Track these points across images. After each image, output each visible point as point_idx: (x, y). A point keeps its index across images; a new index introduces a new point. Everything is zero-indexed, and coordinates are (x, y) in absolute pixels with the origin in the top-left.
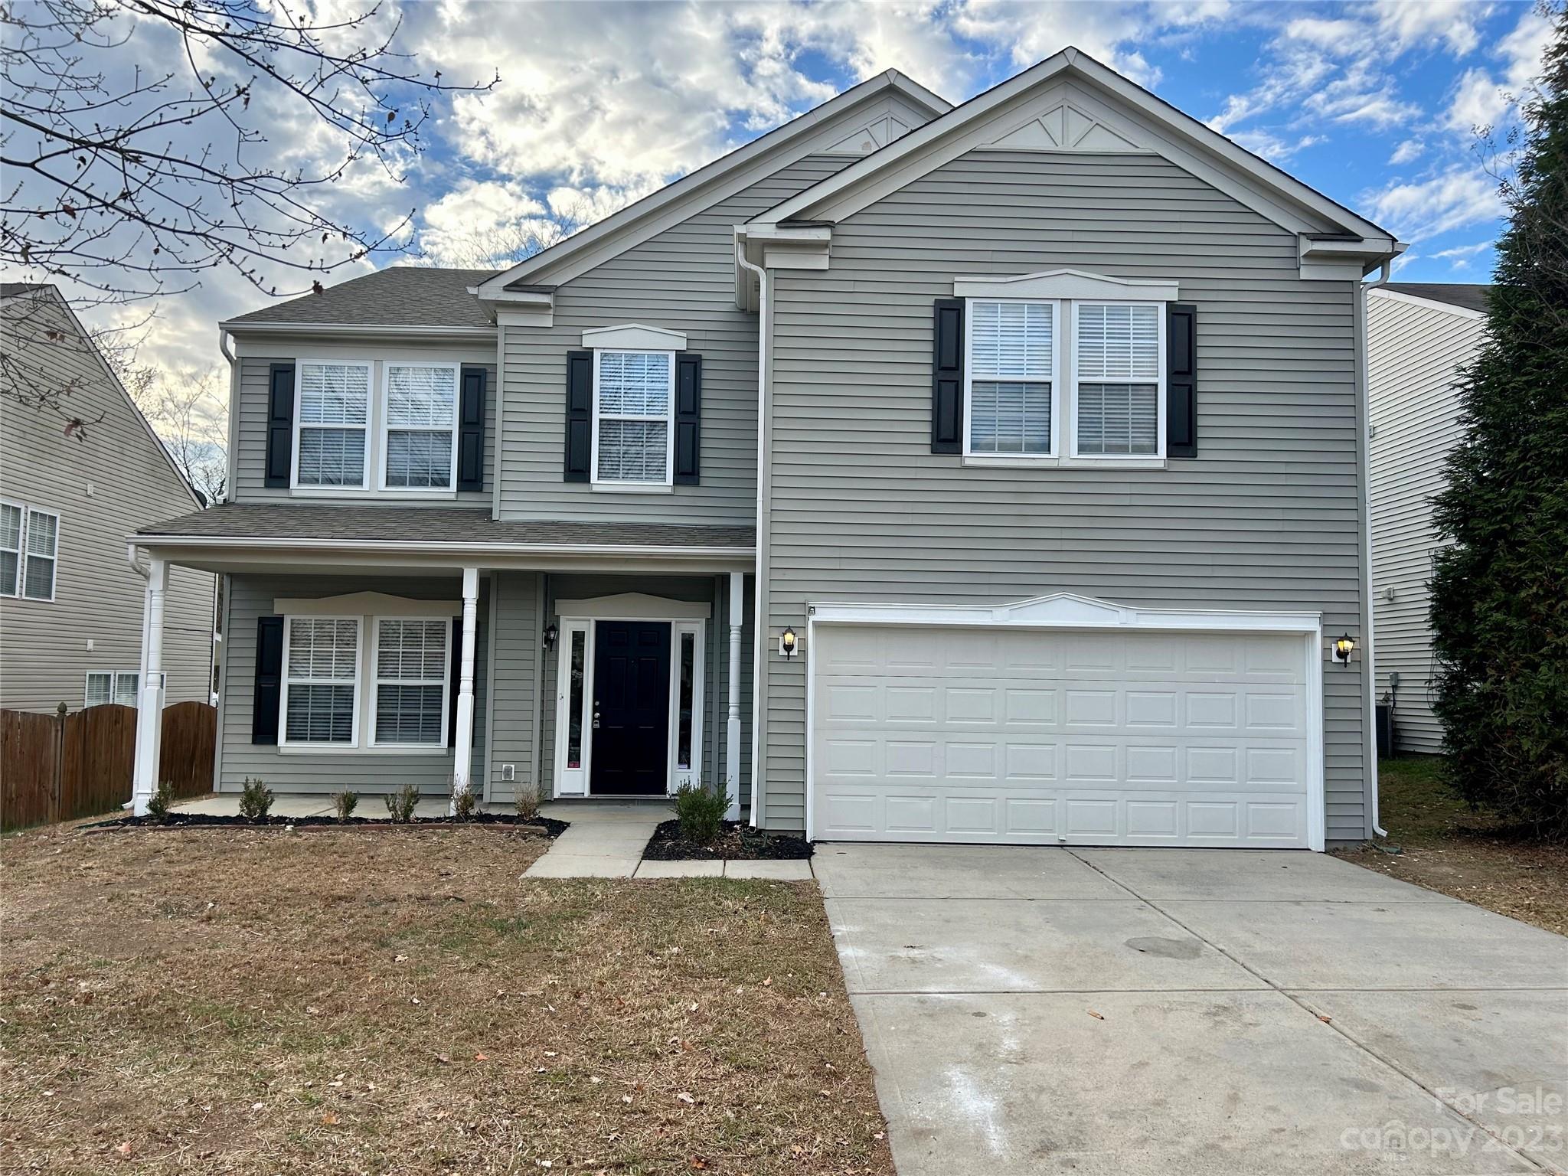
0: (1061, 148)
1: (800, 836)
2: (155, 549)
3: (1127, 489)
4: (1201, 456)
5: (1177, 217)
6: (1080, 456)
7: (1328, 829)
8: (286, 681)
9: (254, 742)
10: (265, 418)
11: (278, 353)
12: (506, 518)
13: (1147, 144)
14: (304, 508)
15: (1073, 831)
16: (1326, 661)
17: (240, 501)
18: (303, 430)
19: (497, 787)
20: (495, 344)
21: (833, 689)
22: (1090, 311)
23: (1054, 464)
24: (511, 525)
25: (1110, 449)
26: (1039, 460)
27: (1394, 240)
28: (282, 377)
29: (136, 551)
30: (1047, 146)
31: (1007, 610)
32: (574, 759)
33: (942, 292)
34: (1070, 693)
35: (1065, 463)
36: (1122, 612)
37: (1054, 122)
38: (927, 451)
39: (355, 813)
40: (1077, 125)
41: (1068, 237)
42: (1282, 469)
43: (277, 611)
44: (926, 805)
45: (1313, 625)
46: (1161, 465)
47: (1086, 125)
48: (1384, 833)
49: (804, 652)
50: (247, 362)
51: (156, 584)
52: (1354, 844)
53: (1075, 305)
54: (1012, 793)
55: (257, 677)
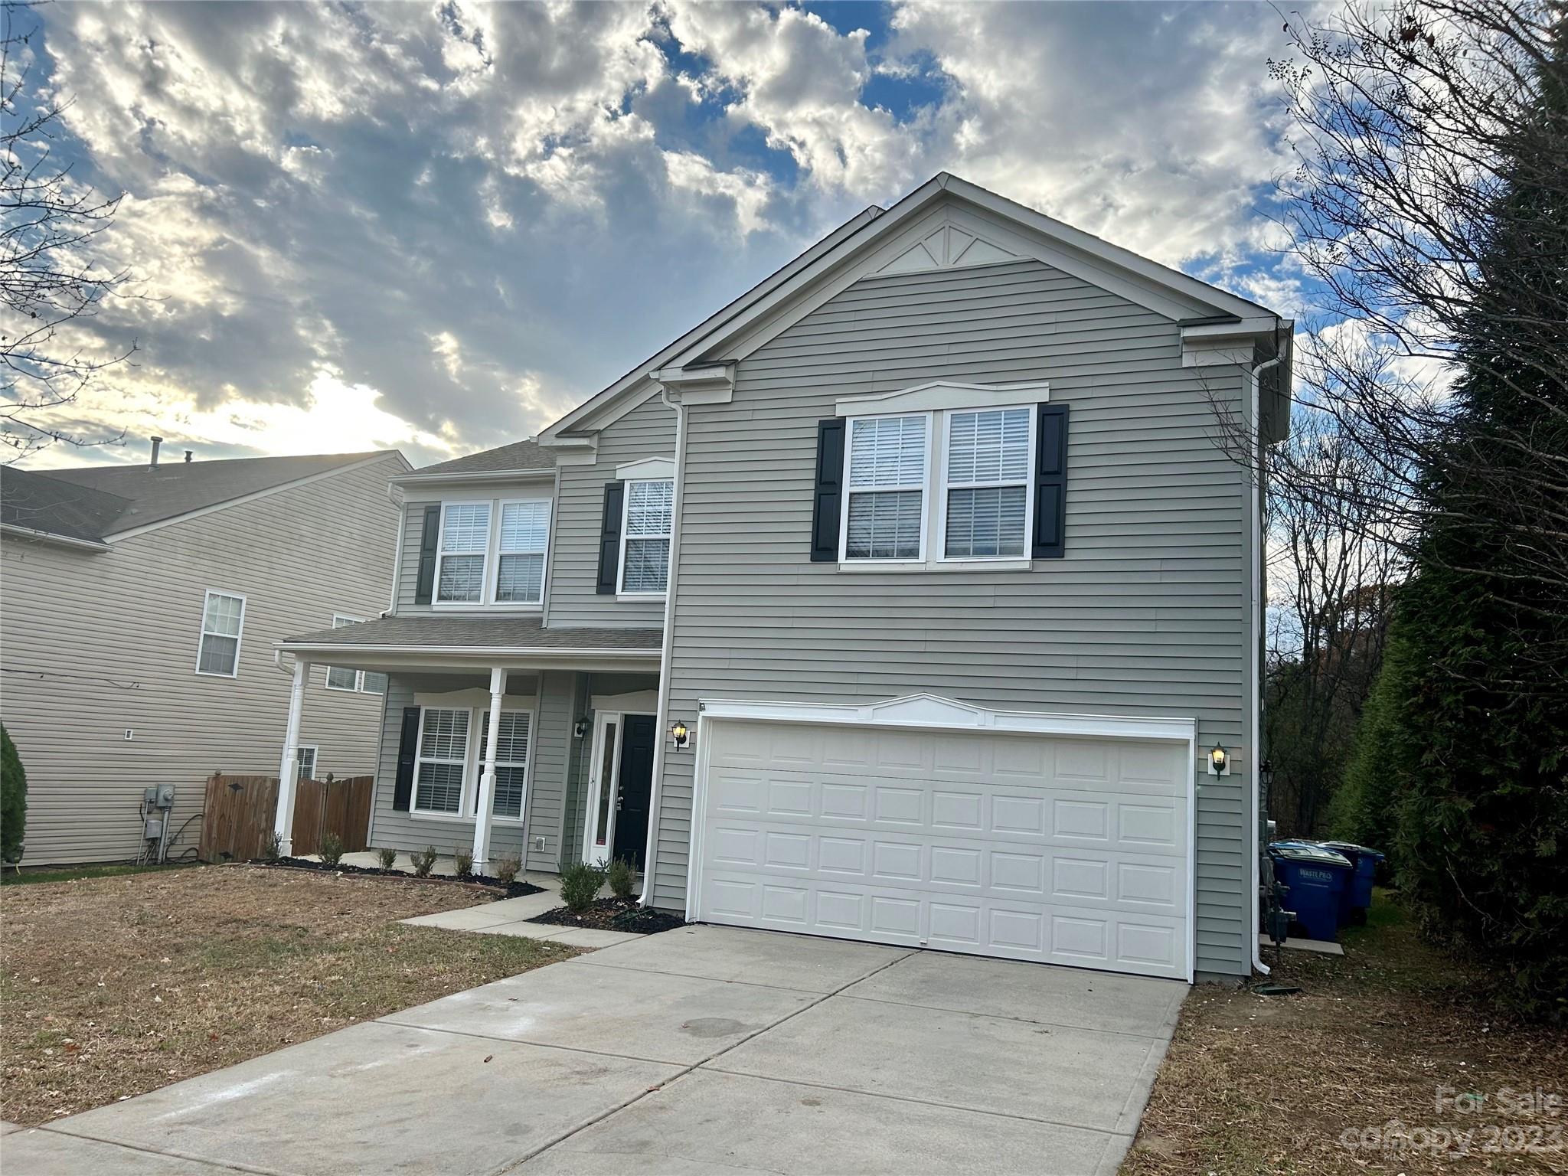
0: (942, 267)
1: (680, 915)
2: (300, 653)
3: (990, 591)
4: (1069, 556)
5: (1052, 318)
6: (947, 560)
7: (1198, 959)
8: (419, 760)
9: (395, 808)
10: (418, 550)
11: (429, 498)
12: (553, 625)
13: (1024, 251)
14: (441, 620)
15: (935, 935)
16: (1199, 773)
17: (400, 615)
18: (443, 558)
19: (532, 857)
20: (553, 482)
21: (724, 780)
22: (961, 418)
23: (922, 568)
24: (557, 631)
25: (979, 552)
26: (908, 564)
27: (1278, 318)
28: (432, 515)
29: (281, 655)
30: (931, 267)
31: (870, 709)
32: (601, 839)
33: (825, 413)
34: (939, 795)
35: (933, 567)
36: (981, 714)
37: (936, 244)
38: (807, 559)
39: (396, 866)
40: (959, 242)
41: (944, 350)
42: (1156, 566)
43: (416, 704)
44: (799, 896)
45: (1188, 733)
46: (1026, 566)
47: (968, 240)
48: (1265, 969)
49: (693, 744)
50: (411, 506)
51: (298, 681)
52: (1230, 980)
53: (947, 415)
54: (879, 891)
55: (400, 756)
